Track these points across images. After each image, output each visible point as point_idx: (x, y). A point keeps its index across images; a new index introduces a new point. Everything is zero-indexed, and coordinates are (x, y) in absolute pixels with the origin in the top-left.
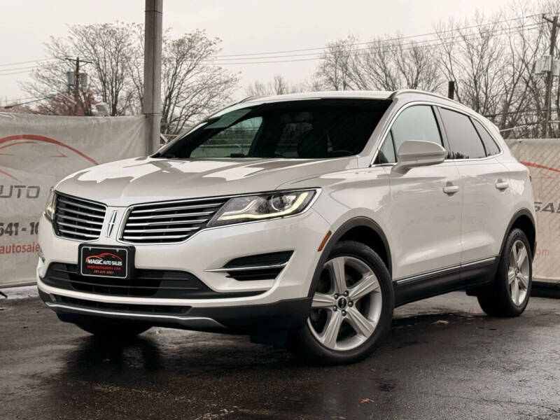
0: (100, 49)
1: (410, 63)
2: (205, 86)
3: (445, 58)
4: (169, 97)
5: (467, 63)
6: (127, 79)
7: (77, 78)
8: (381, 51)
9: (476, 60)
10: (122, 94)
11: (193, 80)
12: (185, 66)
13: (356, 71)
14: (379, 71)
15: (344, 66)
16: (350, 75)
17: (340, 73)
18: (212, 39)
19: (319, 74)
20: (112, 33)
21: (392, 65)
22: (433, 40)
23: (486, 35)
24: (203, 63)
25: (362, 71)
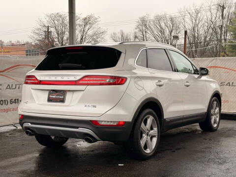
0: (56, 22)
1: (169, 23)
2: (95, 34)
3: (183, 21)
4: (82, 39)
5: (191, 23)
7: (48, 33)
8: (159, 19)
9: (194, 21)
10: (65, 38)
11: (90, 32)
12: (87, 27)
13: (150, 27)
14: (158, 27)
15: (145, 25)
16: (147, 29)
17: (144, 28)
18: (97, 17)
19: (136, 28)
20: (60, 16)
21: (163, 25)
22: (178, 15)
23: (197, 12)
24: (93, 26)
25: (152, 27)
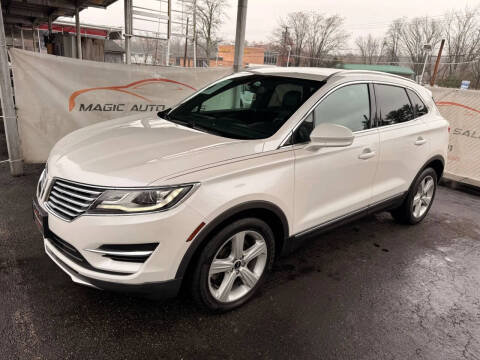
0: (297, 22)
1: (430, 29)
2: (337, 38)
3: (447, 27)
4: (322, 42)
5: (456, 29)
6: (307, 34)
7: (286, 34)
8: (417, 23)
9: (462, 27)
10: (304, 41)
11: (332, 36)
12: (330, 29)
13: (404, 32)
14: (415, 32)
15: (399, 30)
16: (401, 34)
17: (397, 33)
18: (343, 18)
19: (387, 33)
20: (303, 16)
21: (421, 30)
22: (442, 18)
23: (469, 16)
24: (337, 28)
25: (407, 32)
